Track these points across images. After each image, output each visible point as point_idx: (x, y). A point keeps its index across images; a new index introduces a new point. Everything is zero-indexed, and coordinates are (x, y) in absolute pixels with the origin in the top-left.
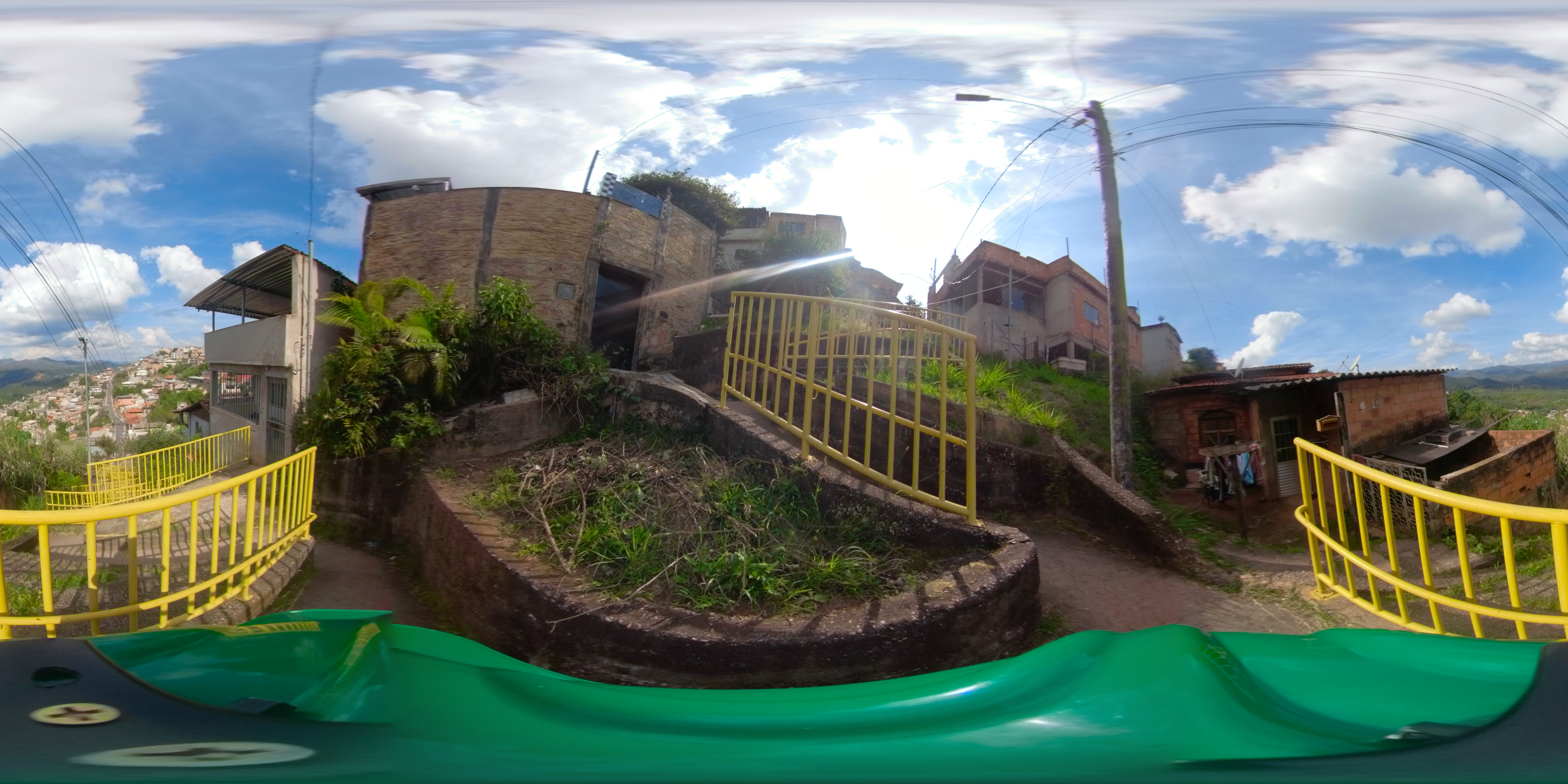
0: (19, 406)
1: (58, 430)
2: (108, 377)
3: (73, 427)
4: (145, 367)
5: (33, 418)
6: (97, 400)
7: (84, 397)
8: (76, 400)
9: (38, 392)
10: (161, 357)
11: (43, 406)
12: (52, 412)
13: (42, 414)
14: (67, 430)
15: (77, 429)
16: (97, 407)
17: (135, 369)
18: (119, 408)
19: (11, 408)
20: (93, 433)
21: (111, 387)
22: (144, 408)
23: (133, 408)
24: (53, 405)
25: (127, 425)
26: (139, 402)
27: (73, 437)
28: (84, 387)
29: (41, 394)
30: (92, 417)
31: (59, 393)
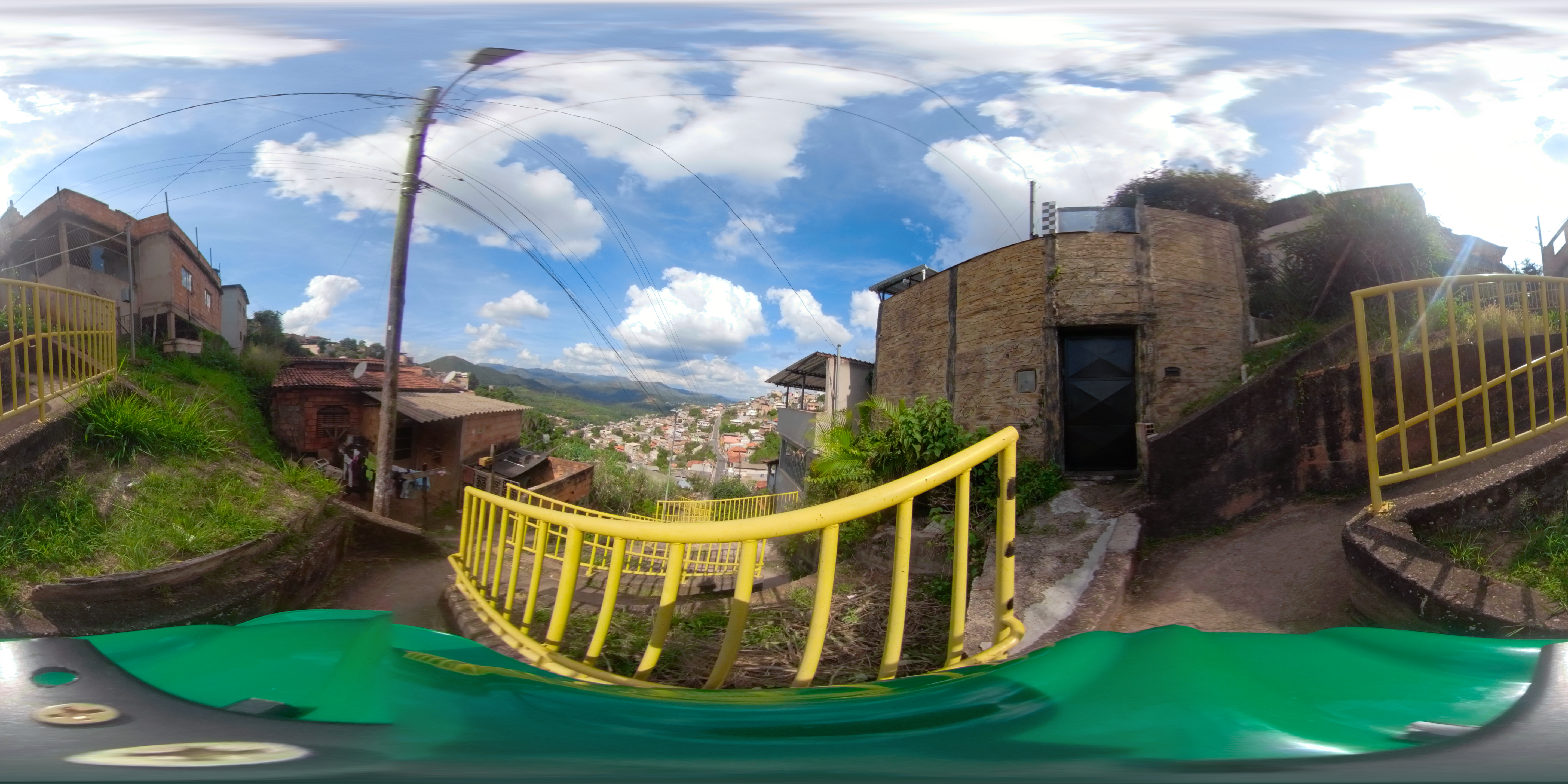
0: (626, 426)
1: (659, 457)
2: (717, 412)
3: (674, 457)
4: (755, 407)
5: (636, 440)
6: (705, 434)
7: (692, 428)
8: (682, 430)
9: (647, 416)
10: (772, 399)
11: (649, 431)
12: (657, 438)
13: (645, 439)
14: (668, 459)
15: (678, 459)
16: (701, 440)
17: (745, 408)
18: (723, 445)
19: (616, 427)
20: (694, 465)
21: (719, 423)
22: (749, 448)
23: (736, 447)
24: (659, 431)
25: (729, 463)
26: (745, 441)
27: (673, 466)
28: (693, 419)
29: (649, 418)
30: (695, 450)
31: (668, 421)
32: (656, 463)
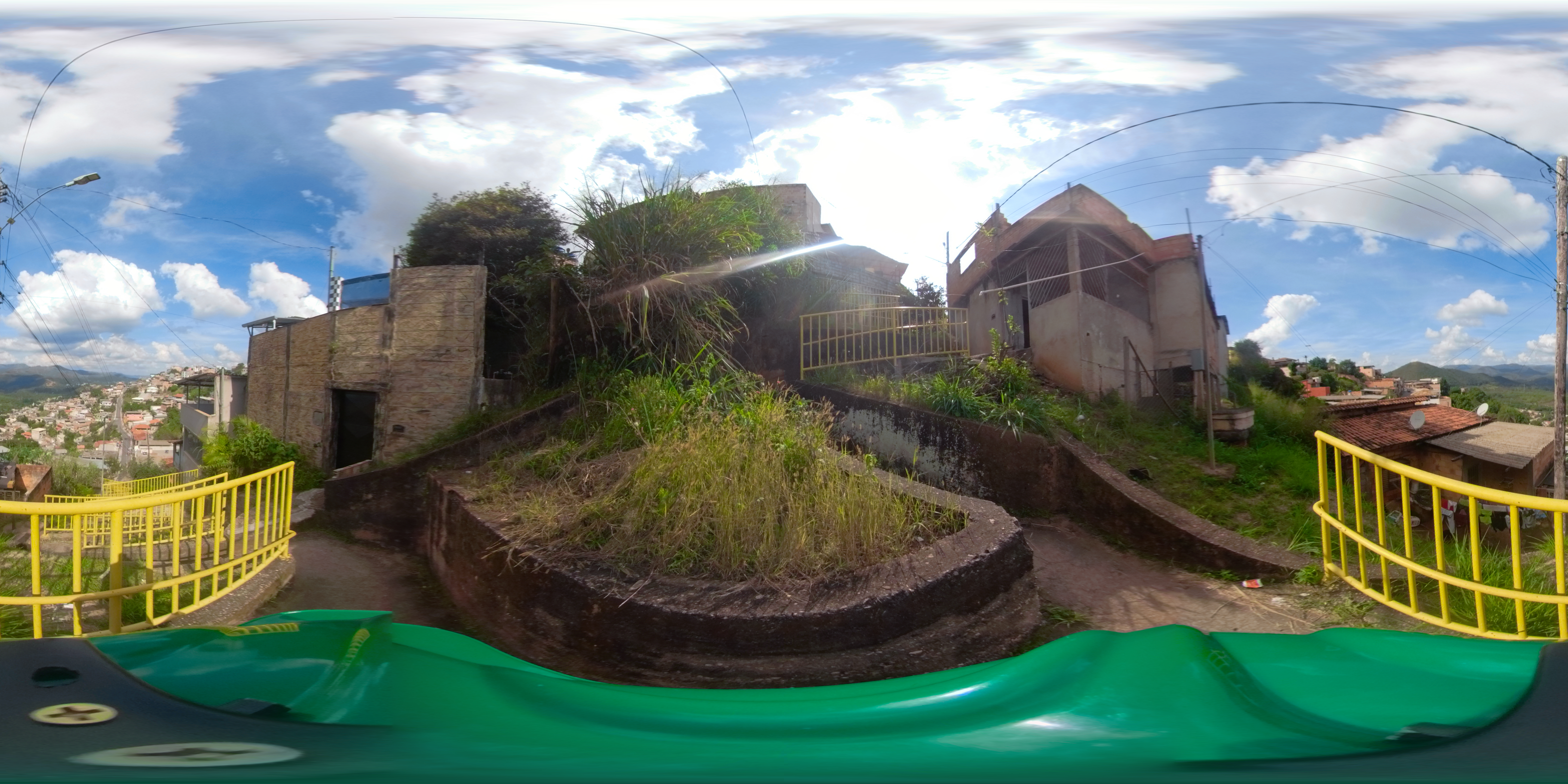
0: (30, 412)
1: (66, 440)
2: (118, 391)
3: (81, 438)
4: (156, 384)
5: (42, 425)
6: (108, 414)
7: (94, 410)
8: (86, 411)
10: (172, 374)
11: (53, 415)
12: (61, 422)
13: (51, 423)
14: (75, 440)
15: (85, 440)
16: (105, 420)
17: (145, 385)
18: (127, 423)
19: (20, 414)
20: (101, 446)
21: (121, 401)
22: (152, 425)
23: (140, 425)
24: (62, 414)
25: (134, 441)
26: (148, 418)
27: (81, 448)
28: (95, 399)
29: (51, 401)
30: (101, 430)
31: (70, 403)
32: (63, 446)
